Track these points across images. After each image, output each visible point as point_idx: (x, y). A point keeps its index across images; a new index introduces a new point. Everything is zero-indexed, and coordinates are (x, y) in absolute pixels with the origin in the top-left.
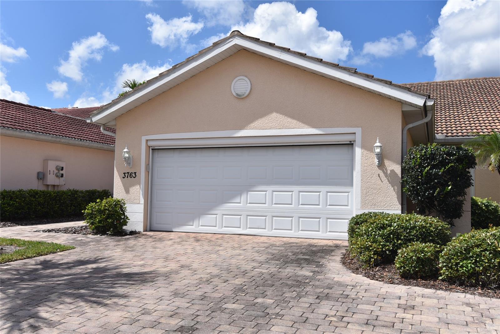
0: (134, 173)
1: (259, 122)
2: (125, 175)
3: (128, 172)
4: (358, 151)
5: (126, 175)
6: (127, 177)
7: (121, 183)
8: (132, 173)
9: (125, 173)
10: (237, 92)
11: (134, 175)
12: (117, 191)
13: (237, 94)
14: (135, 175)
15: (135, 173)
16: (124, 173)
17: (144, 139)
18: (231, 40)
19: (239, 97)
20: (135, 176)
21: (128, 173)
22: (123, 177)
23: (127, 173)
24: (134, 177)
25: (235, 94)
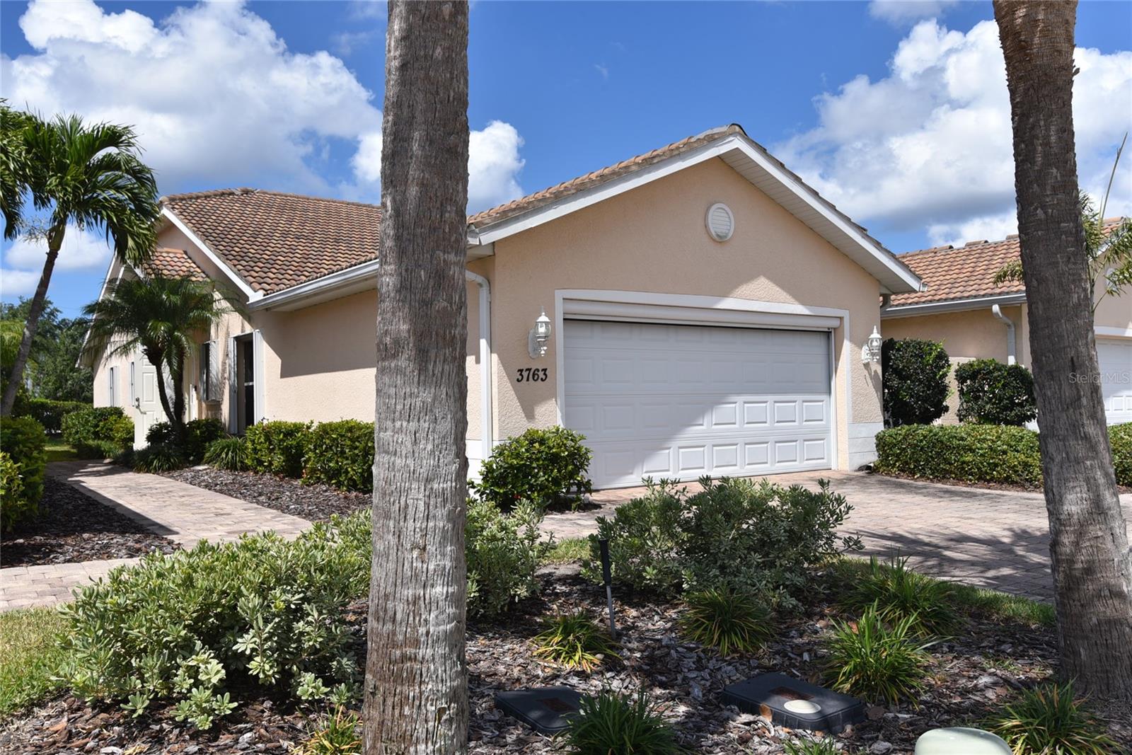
0: (542, 370)
1: (745, 289)
2: (521, 375)
3: (527, 367)
4: (847, 346)
5: (525, 374)
6: (528, 380)
7: (513, 392)
8: (538, 370)
9: (521, 371)
10: (717, 230)
11: (541, 374)
12: (504, 413)
13: (718, 235)
14: (545, 374)
15: (545, 370)
16: (519, 371)
17: (560, 295)
18: (731, 138)
19: (720, 240)
20: (544, 377)
21: (529, 370)
22: (518, 380)
23: (527, 370)
24: (542, 380)
25: (714, 233)
